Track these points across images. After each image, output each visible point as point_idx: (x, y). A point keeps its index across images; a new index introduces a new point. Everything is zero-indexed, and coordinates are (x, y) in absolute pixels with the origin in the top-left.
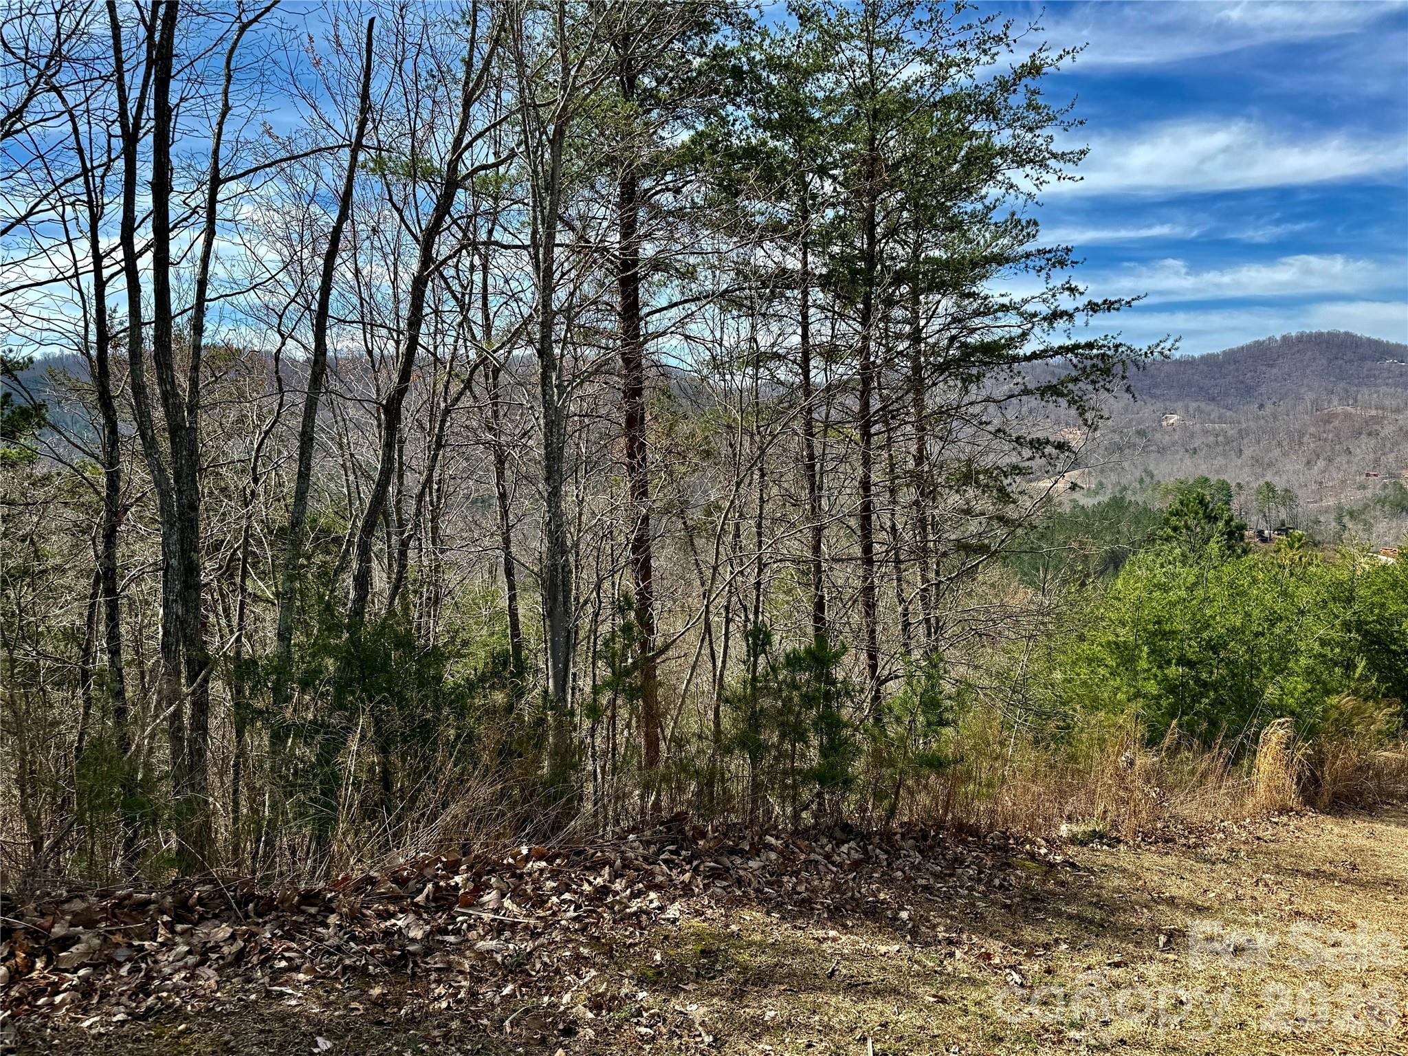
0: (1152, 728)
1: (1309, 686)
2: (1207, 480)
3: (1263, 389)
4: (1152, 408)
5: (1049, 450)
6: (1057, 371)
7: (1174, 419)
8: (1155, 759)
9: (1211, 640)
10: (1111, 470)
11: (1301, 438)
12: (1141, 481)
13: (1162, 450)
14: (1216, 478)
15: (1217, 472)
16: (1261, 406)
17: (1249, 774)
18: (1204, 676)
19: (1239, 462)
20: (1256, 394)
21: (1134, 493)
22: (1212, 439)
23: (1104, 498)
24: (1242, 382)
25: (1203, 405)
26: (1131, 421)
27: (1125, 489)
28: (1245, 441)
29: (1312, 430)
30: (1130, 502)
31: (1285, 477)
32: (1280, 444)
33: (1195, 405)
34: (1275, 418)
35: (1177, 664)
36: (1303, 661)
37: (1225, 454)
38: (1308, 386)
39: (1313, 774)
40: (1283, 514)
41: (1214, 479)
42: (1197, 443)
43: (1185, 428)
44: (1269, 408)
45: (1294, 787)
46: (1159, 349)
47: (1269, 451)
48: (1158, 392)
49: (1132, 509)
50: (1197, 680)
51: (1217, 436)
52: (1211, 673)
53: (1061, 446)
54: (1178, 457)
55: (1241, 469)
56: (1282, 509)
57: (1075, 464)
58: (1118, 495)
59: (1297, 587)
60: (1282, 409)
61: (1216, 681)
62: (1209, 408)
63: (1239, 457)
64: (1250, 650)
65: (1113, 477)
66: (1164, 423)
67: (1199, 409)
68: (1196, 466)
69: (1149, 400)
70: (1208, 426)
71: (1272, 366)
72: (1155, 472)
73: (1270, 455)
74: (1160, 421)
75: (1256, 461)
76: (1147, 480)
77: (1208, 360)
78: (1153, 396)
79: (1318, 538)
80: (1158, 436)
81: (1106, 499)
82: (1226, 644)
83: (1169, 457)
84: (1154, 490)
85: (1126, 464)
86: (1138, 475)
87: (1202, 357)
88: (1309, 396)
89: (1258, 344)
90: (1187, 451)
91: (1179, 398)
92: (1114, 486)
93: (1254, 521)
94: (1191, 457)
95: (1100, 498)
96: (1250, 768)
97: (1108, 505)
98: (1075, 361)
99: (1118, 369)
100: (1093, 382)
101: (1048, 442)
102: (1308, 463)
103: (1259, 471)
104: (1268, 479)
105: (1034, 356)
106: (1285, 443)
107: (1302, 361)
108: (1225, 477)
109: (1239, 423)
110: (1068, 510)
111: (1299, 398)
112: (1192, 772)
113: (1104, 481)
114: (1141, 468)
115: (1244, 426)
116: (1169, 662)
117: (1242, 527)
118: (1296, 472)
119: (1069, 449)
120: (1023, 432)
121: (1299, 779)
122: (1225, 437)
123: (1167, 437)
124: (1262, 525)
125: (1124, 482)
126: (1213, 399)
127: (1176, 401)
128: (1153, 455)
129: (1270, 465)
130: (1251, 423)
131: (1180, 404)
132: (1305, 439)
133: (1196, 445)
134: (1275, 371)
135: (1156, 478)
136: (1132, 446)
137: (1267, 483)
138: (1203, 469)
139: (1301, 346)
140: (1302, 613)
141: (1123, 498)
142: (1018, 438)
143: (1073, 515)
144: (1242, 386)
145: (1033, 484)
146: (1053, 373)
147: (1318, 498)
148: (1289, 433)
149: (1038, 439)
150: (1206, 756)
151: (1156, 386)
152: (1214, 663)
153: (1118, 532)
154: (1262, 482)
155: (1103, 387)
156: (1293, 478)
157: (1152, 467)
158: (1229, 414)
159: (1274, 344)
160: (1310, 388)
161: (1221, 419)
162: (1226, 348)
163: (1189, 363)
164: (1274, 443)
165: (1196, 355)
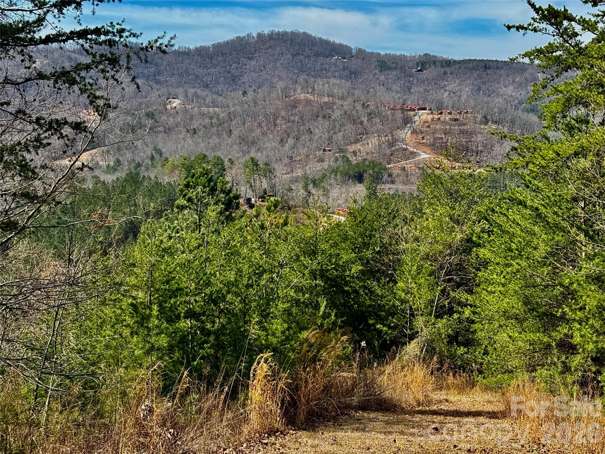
0: (166, 377)
1: (286, 326)
2: (205, 156)
3: (245, 79)
4: (157, 93)
5: (67, 130)
6: (73, 55)
7: (176, 103)
8: (170, 404)
9: (211, 294)
10: (127, 149)
11: (275, 120)
12: (152, 158)
13: (168, 131)
14: (212, 155)
15: (213, 149)
16: (245, 93)
17: (244, 405)
18: (209, 326)
19: (230, 140)
20: (240, 82)
21: (147, 169)
22: (207, 121)
23: (121, 174)
24: (229, 72)
25: (199, 91)
26: (140, 104)
27: (139, 165)
28: (233, 123)
29: (283, 113)
30: (144, 177)
31: (265, 153)
32: (260, 125)
33: (192, 91)
34: (256, 103)
35: (186, 317)
36: (281, 306)
37: (219, 135)
38: (279, 76)
39: (292, 398)
40: (265, 185)
41: (211, 156)
42: (195, 124)
43: (186, 111)
44: (251, 95)
45: (279, 411)
46: (158, 44)
47: (251, 131)
48: (162, 79)
49: (145, 184)
50: (202, 329)
51: (211, 118)
52: (214, 322)
53: (78, 127)
54: (181, 136)
55: (231, 147)
56: (264, 180)
57: (92, 144)
58: (134, 171)
59: (277, 245)
60: (260, 95)
61: (218, 330)
62: (205, 93)
63: (229, 136)
64: (243, 301)
65: (129, 155)
66: (169, 107)
67: (196, 95)
68: (197, 144)
69: (155, 86)
70: (204, 109)
71: (250, 59)
72: (164, 150)
73: (253, 134)
74: (165, 105)
75: (243, 139)
76: (157, 157)
77: (201, 52)
78: (158, 82)
79: (291, 203)
80: (164, 117)
81: (124, 175)
82: (224, 297)
83: (175, 137)
84: (163, 166)
85: (139, 143)
86: (149, 153)
87: (196, 49)
88: (280, 85)
89: (240, 39)
90: (188, 131)
91: (179, 85)
92: (130, 163)
93: (244, 191)
94: (192, 137)
95: (118, 174)
96: (246, 399)
97: (125, 180)
98: (87, 46)
99: (123, 62)
100: (103, 71)
101: (66, 123)
102: (282, 140)
103: (245, 148)
104: (252, 155)
105: (48, 40)
106: (264, 124)
107: (273, 55)
108: (219, 154)
109: (228, 107)
110: (91, 186)
111: (272, 86)
112: (199, 411)
113: (121, 158)
114: (151, 147)
115: (232, 110)
116: (178, 317)
117: (237, 197)
118: (273, 149)
119: (85, 129)
120: (44, 114)
121: (282, 404)
122: (218, 119)
123: (171, 119)
124: (250, 194)
125: (138, 159)
126: (207, 86)
127: (177, 87)
128: (161, 135)
129: (254, 143)
130: (237, 107)
131: (181, 90)
132: (278, 122)
133: (195, 126)
134: (253, 63)
135: (164, 155)
136: (142, 126)
137: (252, 158)
138: (202, 148)
139: (272, 42)
140: (281, 266)
141: (138, 174)
142: (38, 119)
143: (95, 190)
144: (229, 75)
145: (58, 162)
146: (70, 59)
147: (289, 170)
148: (266, 116)
149: (57, 121)
150: (210, 395)
151: (159, 73)
152: (216, 314)
153: (135, 205)
154: (248, 158)
155: (113, 77)
156: (271, 154)
157: (160, 146)
158: (220, 99)
159: (251, 40)
160: (280, 79)
161: (214, 104)
162: (216, 42)
163: (185, 54)
164: (255, 124)
165: (192, 47)
